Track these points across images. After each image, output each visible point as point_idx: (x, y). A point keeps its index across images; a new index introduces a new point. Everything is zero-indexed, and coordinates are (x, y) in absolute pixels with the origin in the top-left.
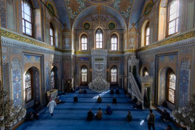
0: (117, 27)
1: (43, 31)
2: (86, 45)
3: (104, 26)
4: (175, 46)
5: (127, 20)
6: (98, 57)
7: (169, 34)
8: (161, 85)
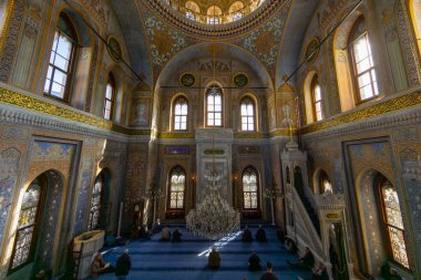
0: (252, 84)
1: (89, 90)
2: (184, 119)
3: (224, 80)
4: (380, 123)
5: (272, 70)
6: (210, 147)
7: (362, 99)
8: (367, 216)
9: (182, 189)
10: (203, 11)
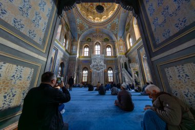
1: (60, 36)
2: (88, 53)
5: (116, 35)
9: (87, 75)
10: (94, 19)
